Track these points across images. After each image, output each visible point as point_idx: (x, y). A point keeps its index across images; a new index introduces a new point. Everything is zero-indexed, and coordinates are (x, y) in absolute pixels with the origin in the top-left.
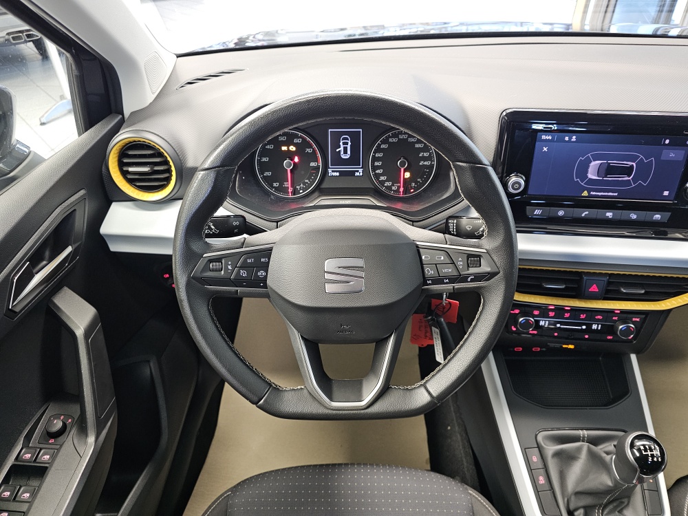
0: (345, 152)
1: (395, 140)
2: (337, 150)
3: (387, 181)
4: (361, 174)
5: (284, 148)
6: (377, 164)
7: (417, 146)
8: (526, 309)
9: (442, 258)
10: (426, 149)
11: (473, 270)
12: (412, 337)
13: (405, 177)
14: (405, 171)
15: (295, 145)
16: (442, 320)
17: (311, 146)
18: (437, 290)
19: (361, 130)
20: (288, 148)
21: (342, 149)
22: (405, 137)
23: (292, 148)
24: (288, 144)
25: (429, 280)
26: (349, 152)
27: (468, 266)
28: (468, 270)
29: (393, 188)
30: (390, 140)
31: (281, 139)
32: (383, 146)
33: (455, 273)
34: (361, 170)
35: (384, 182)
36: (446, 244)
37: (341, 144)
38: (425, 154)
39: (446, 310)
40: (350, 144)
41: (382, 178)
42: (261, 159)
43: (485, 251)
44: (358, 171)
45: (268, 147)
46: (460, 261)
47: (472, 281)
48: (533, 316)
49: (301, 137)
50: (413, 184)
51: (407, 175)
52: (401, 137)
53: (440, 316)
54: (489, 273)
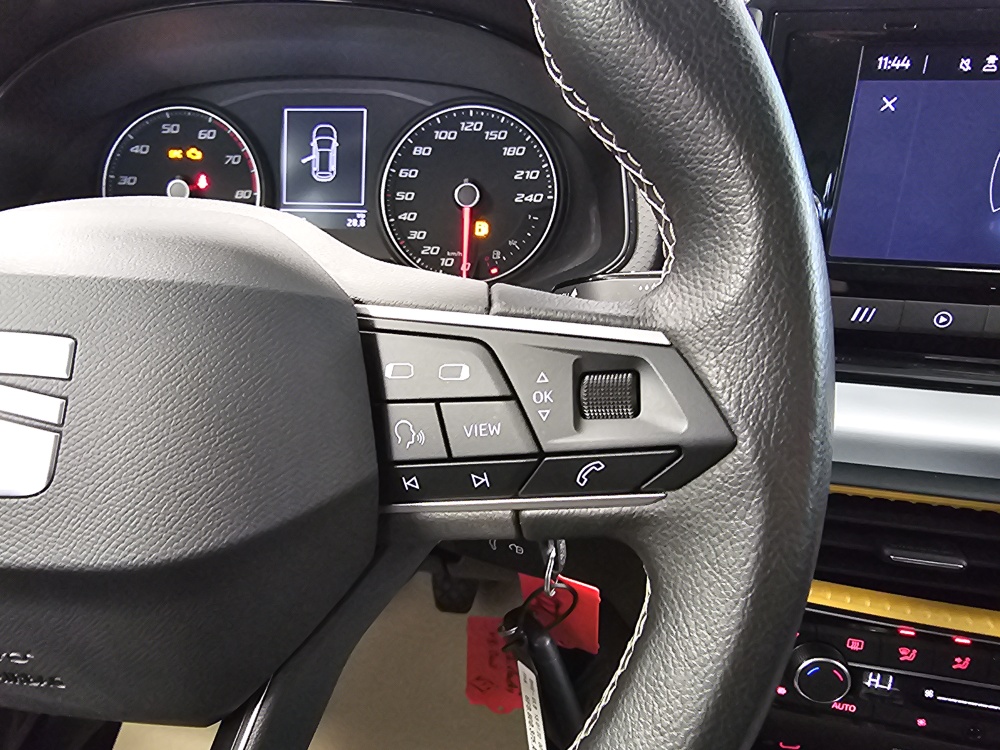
0: (324, 166)
1: (449, 136)
2: (304, 161)
3: (428, 242)
4: (363, 223)
5: (175, 154)
6: (402, 196)
7: (508, 151)
8: (827, 629)
9: (465, 373)
10: (530, 160)
11: (601, 433)
12: (470, 683)
13: (477, 233)
14: (475, 216)
15: (201, 145)
16: (548, 642)
17: (237, 150)
18: (446, 523)
19: (365, 111)
20: (184, 154)
21: (315, 156)
22: (475, 126)
23: (195, 154)
24: (182, 142)
25: (409, 474)
26: (333, 167)
27: (579, 413)
28: (577, 426)
29: (444, 262)
30: (438, 135)
31: (170, 129)
32: (418, 151)
33: (521, 445)
34: (361, 214)
35: (420, 244)
36: (488, 311)
37: (314, 144)
38: (530, 175)
39: (563, 610)
40: (335, 144)
41: (415, 235)
42: (117, 179)
43: (660, 338)
44: (354, 216)
45: (136, 149)
46: (543, 387)
47: (599, 484)
48: (847, 656)
49: (214, 125)
50: (497, 254)
51: (482, 229)
52: (464, 128)
53: (542, 630)
54: (678, 448)
